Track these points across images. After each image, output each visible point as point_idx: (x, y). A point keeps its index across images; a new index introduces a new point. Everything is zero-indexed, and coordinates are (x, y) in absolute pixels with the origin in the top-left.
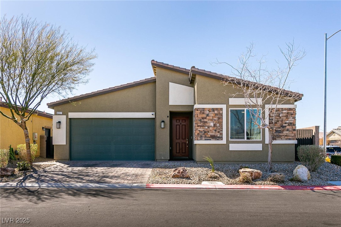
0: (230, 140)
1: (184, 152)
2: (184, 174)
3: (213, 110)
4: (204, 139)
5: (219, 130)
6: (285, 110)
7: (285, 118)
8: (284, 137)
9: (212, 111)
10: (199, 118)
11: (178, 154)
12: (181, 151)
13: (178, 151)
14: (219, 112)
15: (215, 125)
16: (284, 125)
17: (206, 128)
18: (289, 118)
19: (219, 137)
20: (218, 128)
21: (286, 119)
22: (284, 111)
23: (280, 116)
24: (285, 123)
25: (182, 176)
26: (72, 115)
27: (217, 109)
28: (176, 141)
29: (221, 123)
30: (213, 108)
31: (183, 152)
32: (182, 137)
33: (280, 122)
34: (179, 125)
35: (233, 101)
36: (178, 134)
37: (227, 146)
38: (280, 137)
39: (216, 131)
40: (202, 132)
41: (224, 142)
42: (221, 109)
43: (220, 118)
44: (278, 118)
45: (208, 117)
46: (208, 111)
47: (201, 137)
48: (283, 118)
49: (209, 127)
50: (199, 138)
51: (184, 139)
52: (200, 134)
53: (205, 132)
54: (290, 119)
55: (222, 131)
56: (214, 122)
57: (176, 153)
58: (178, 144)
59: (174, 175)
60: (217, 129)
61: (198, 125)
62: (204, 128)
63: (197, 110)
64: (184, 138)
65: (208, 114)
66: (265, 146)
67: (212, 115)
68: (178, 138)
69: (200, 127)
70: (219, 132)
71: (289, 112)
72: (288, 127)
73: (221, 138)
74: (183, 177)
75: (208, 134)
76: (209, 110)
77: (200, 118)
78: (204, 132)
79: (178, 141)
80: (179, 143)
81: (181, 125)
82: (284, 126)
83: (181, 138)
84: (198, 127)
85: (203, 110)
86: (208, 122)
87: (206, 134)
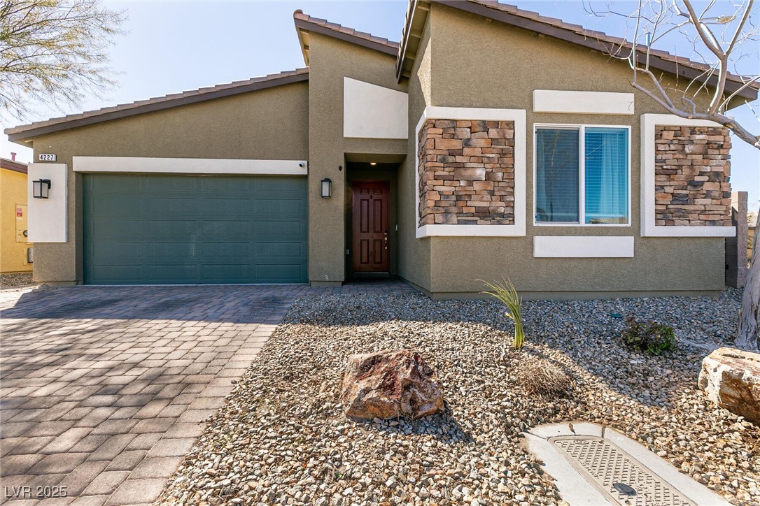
0: (535, 225)
1: (379, 261)
2: (420, 395)
3: (485, 126)
4: (454, 219)
5: (503, 193)
6: (701, 133)
7: (702, 156)
8: (695, 216)
9: (481, 129)
10: (439, 152)
11: (364, 265)
12: (371, 258)
13: (364, 260)
14: (504, 135)
15: (489, 177)
16: (697, 179)
17: (462, 183)
18: (711, 157)
19: (502, 215)
20: (501, 184)
21: (705, 161)
22: (698, 137)
23: (687, 150)
24: (702, 174)
25: (406, 407)
26: (82, 163)
27: (496, 124)
28: (359, 236)
29: (509, 170)
30: (484, 122)
31: (377, 261)
32: (374, 228)
33: (686, 171)
34: (368, 200)
35: (546, 100)
36: (365, 222)
37: (528, 242)
38: (684, 216)
39: (492, 193)
40: (448, 196)
41: (518, 229)
42: (511, 125)
43: (507, 153)
44: (681, 156)
45: (467, 151)
46: (469, 130)
47: (446, 213)
48: (694, 157)
49: (470, 182)
50: (439, 218)
51: (377, 232)
52: (443, 204)
53: (459, 198)
54: (714, 163)
55: (513, 194)
56: (487, 166)
57: (362, 263)
58: (365, 243)
59: (358, 400)
60: (496, 189)
61: (437, 173)
62: (456, 183)
63: (434, 127)
64: (378, 229)
65: (469, 139)
66: (643, 243)
67: (482, 143)
68: (364, 229)
69: (441, 182)
70: (502, 198)
71: (712, 138)
72: (708, 187)
73: (509, 218)
74: (415, 410)
75: (469, 203)
76: (473, 126)
77: (444, 153)
78: (454, 198)
79: (364, 236)
80: (368, 241)
81: (371, 201)
82: (698, 182)
83: (371, 230)
84: (435, 182)
85: (451, 125)
86: (468, 165)
87: (461, 204)
